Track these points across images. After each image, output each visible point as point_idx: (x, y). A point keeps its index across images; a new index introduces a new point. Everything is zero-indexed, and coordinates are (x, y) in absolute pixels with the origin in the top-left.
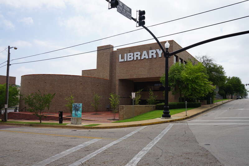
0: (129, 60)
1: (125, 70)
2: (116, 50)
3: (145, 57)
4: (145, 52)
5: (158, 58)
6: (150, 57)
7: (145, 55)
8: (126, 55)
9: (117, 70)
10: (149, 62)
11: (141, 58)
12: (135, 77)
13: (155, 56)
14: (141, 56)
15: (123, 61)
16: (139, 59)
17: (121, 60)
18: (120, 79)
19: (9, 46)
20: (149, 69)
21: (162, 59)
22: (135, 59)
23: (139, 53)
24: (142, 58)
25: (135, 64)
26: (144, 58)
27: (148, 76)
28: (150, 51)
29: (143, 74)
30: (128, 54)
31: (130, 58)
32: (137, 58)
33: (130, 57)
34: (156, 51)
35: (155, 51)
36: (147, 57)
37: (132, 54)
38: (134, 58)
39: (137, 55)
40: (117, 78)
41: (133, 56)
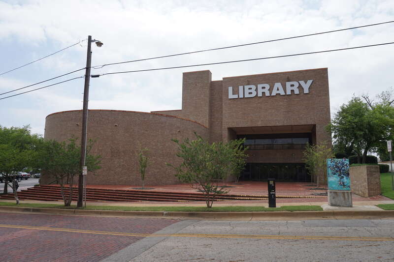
0: (247, 95)
1: (241, 113)
2: (222, 79)
3: (278, 92)
4: (278, 85)
5: (302, 94)
6: (289, 93)
7: (278, 90)
8: (241, 88)
9: (224, 112)
10: (285, 100)
11: (271, 93)
12: (259, 124)
13: (297, 92)
14: (271, 90)
15: (237, 97)
16: (266, 95)
17: (231, 96)
18: (231, 127)
19: (90, 37)
20: (285, 112)
21: (309, 96)
22: (260, 95)
23: (267, 86)
24: (274, 94)
25: (259, 103)
26: (277, 94)
27: (285, 122)
28: (288, 84)
29: (275, 119)
30: (245, 87)
31: (250, 93)
32: (264, 93)
33: (250, 91)
34: (300, 84)
35: (296, 84)
36: (283, 93)
37: (254, 87)
38: (257, 94)
39: (263, 89)
40: (225, 126)
41: (256, 90)
